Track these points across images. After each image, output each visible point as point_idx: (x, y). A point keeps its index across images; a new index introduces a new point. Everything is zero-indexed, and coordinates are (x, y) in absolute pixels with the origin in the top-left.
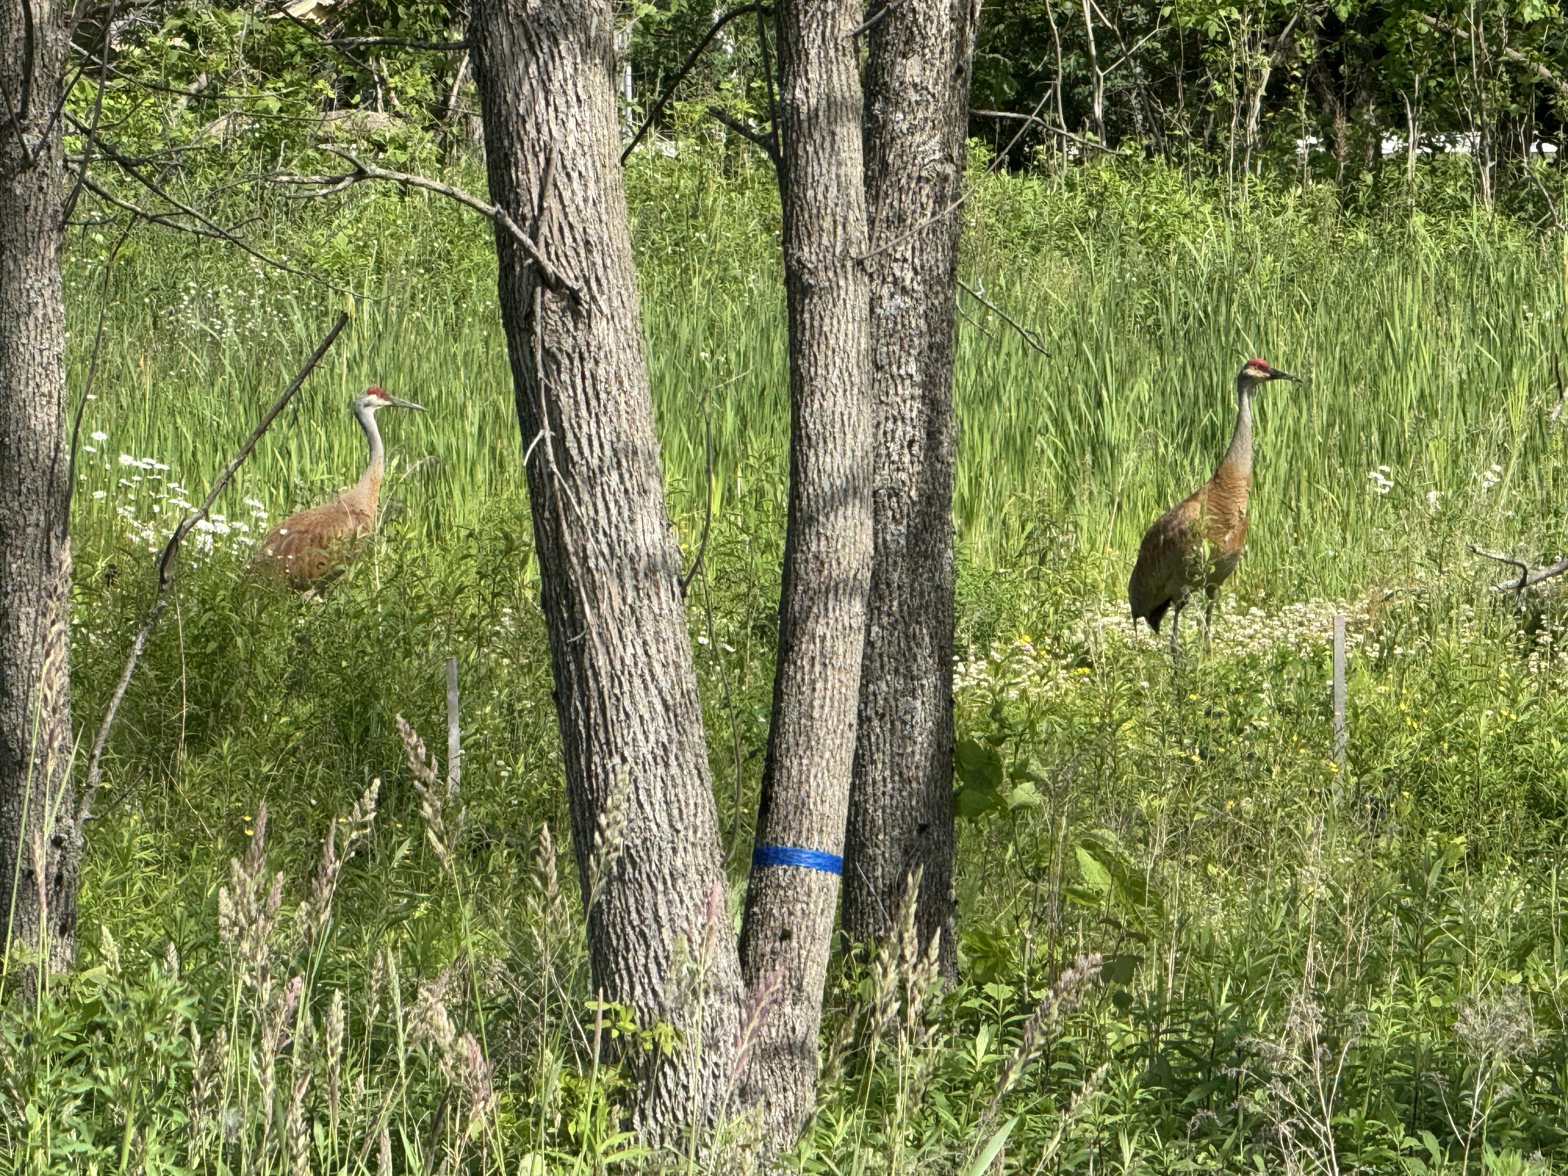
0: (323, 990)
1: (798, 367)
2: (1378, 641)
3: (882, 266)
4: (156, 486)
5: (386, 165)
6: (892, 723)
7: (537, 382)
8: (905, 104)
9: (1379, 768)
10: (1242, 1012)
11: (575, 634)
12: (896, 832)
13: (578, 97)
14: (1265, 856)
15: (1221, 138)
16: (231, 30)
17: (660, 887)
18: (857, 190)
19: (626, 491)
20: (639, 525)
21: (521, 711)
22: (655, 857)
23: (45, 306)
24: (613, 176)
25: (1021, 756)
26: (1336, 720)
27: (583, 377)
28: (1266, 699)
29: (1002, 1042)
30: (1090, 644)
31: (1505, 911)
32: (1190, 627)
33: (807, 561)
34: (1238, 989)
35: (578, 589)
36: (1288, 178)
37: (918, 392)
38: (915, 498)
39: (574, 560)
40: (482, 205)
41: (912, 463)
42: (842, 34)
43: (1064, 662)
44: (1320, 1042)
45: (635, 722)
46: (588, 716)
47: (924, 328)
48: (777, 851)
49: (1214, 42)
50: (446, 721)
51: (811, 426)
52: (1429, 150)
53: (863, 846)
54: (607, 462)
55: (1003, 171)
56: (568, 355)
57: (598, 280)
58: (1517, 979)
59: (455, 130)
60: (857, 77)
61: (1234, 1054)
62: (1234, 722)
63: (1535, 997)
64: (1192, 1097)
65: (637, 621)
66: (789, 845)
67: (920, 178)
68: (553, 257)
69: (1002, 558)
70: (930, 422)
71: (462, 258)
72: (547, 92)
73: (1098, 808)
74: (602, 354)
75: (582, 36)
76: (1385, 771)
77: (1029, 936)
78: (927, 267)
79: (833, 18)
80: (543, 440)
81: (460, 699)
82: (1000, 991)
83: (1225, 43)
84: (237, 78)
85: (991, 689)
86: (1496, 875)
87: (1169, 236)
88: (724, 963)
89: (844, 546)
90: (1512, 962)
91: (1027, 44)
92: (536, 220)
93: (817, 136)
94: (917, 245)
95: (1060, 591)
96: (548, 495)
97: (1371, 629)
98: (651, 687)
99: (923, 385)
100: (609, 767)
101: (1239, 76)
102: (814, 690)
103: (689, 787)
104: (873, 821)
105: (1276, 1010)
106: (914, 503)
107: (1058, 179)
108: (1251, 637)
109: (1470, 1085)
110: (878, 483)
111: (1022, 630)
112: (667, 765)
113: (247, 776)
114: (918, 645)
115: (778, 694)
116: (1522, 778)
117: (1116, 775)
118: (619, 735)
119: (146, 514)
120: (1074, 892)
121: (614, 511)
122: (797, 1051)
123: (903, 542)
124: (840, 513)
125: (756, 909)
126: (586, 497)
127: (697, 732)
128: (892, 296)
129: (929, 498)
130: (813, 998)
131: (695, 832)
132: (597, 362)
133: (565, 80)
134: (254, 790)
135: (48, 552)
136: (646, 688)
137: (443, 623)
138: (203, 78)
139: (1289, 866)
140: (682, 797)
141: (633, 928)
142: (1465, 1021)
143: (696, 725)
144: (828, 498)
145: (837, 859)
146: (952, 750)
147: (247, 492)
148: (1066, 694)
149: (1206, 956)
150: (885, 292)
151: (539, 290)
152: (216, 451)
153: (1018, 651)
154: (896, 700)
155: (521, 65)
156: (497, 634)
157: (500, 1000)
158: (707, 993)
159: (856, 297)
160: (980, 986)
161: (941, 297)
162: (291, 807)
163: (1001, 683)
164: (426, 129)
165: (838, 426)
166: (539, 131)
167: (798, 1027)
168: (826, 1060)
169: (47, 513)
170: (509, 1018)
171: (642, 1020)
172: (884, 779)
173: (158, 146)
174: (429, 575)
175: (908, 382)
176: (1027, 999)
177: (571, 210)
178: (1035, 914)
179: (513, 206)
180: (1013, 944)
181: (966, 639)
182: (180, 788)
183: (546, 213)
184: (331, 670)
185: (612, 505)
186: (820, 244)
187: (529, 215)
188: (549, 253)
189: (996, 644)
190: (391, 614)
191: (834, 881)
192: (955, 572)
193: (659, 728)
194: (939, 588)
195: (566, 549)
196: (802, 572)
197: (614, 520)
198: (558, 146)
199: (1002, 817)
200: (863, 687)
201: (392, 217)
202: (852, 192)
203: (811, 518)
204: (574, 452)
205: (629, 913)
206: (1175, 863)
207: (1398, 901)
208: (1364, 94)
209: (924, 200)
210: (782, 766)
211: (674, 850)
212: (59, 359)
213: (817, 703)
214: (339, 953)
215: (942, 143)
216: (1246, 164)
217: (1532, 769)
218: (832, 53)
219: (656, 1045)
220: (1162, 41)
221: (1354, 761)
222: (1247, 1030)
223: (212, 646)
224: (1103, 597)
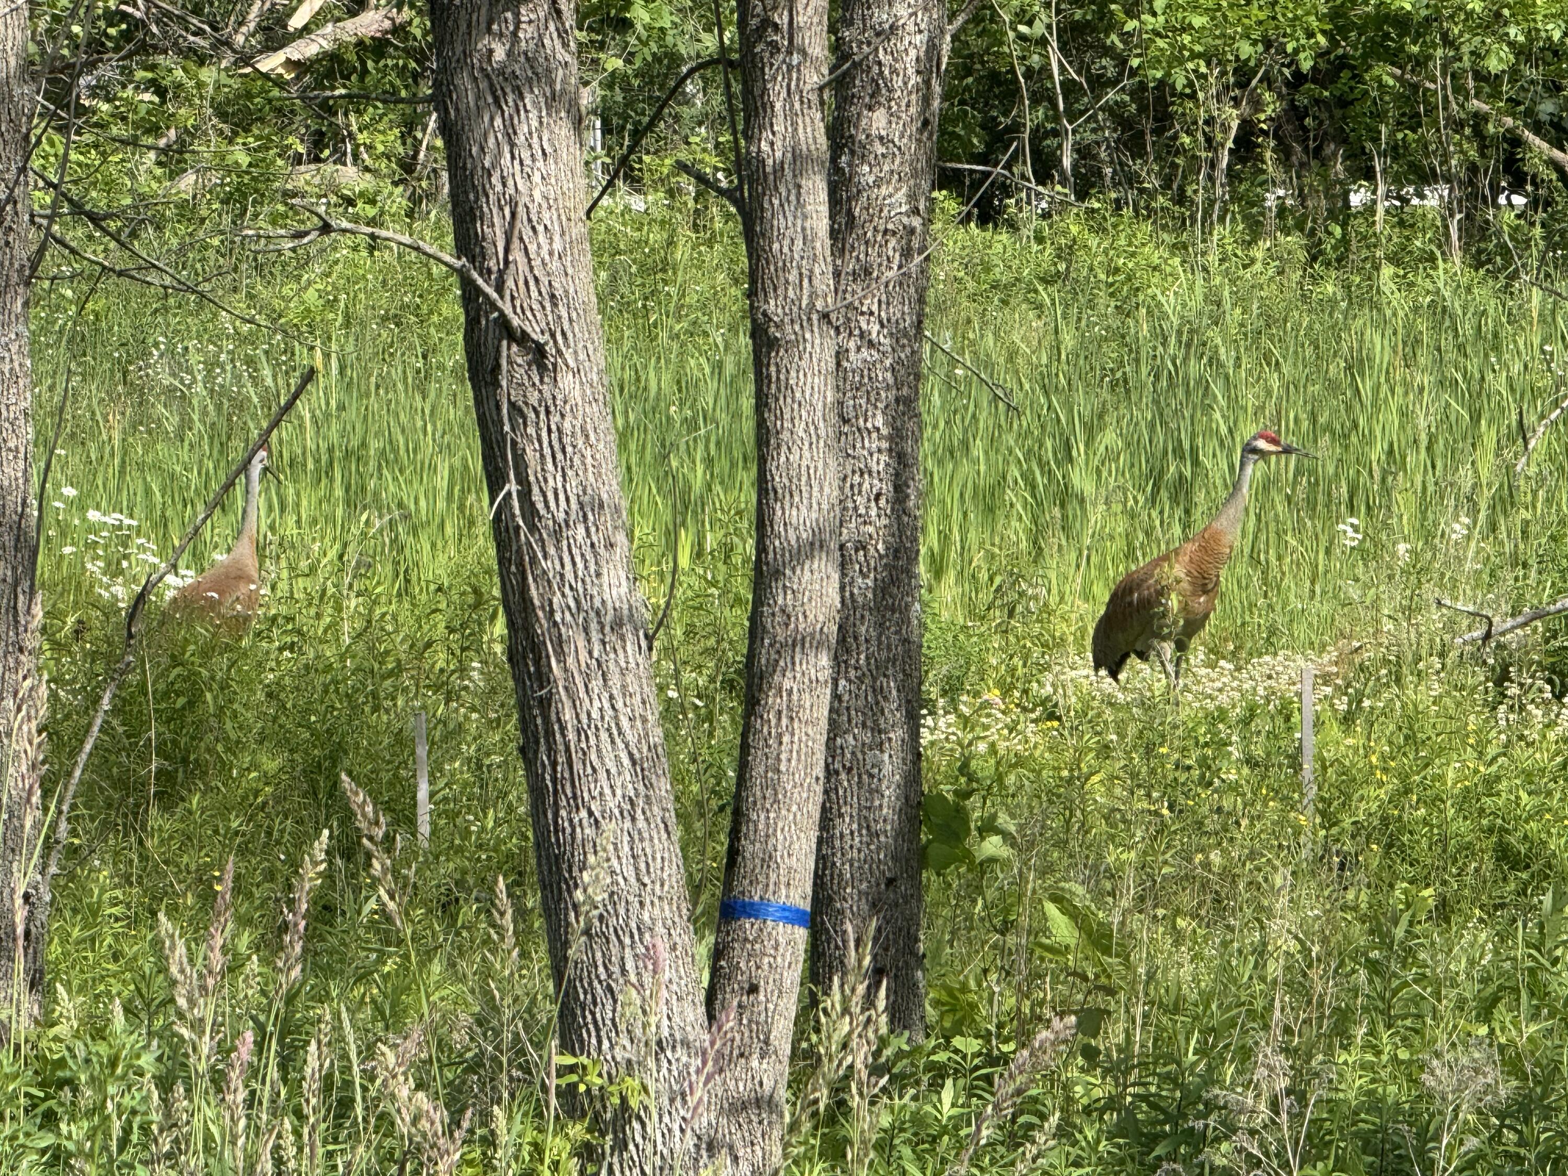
0: (291, 1046)
1: (765, 421)
2: (1346, 694)
3: (849, 319)
4: (125, 542)
5: (356, 219)
6: (860, 776)
7: (504, 436)
8: (872, 156)
9: (1347, 822)
10: (1209, 1065)
11: (542, 687)
12: (864, 886)
13: (543, 150)
14: (1234, 909)
15: (1189, 193)
16: (200, 85)
17: (627, 941)
18: (823, 242)
19: (592, 545)
20: (605, 578)
21: (489, 766)
22: (622, 911)
23: (12, 360)
24: (578, 230)
25: (989, 810)
26: (1304, 773)
27: (549, 431)
28: (1235, 752)
29: (970, 1096)
30: (1059, 697)
31: (1472, 963)
32: (1159, 680)
33: (773, 614)
34: (1206, 1042)
35: (544, 643)
36: (1255, 229)
37: (885, 445)
38: (882, 552)
39: (540, 614)
40: (447, 258)
41: (879, 516)
42: (808, 87)
43: (1033, 716)
44: (1288, 1095)
45: (602, 775)
46: (554, 770)
47: (891, 381)
48: (744, 905)
49: (1182, 95)
50: (414, 776)
51: (777, 479)
52: (1398, 203)
53: (831, 899)
54: (573, 516)
55: (972, 225)
56: (534, 409)
57: (564, 334)
58: (1483, 1031)
59: (424, 184)
60: (823, 130)
61: (1201, 1107)
62: (1203, 776)
63: (1502, 1049)
64: (1159, 1151)
65: (603, 675)
66: (756, 898)
67: (886, 231)
68: (519, 310)
69: (971, 613)
70: (897, 475)
71: (431, 312)
72: (512, 145)
73: (1066, 862)
74: (568, 407)
75: (548, 90)
76: (1355, 823)
77: (997, 989)
78: (893, 319)
79: (799, 70)
80: (509, 494)
81: (430, 752)
82: (968, 1044)
83: (1193, 96)
84: (205, 133)
85: (959, 743)
86: (1465, 927)
87: (1138, 289)
88: (691, 1017)
89: (810, 599)
90: (1478, 1016)
91: (996, 97)
92: (501, 273)
93: (783, 190)
94: (884, 298)
95: (1029, 644)
96: (514, 548)
97: (1339, 682)
98: (618, 741)
99: (890, 438)
100: (576, 820)
101: (1207, 129)
102: (781, 743)
103: (656, 841)
104: (840, 875)
105: (1242, 1063)
106: (881, 557)
107: (1027, 232)
108: (1220, 690)
109: (1437, 1138)
110: (845, 537)
111: (991, 683)
112: (633, 819)
113: (216, 832)
114: (886, 699)
115: (745, 748)
116: (1491, 830)
117: (1085, 829)
118: (585, 789)
119: (114, 570)
120: (1041, 945)
121: (580, 565)
122: (765, 1106)
123: (870, 595)
124: (807, 567)
125: (723, 963)
126: (552, 551)
127: (663, 786)
128: (859, 349)
129: (896, 551)
130: (780, 1053)
131: (662, 885)
132: (563, 416)
133: (530, 133)
134: (224, 846)
135: (15, 608)
136: (613, 742)
137: (412, 677)
138: (172, 133)
139: (1258, 920)
140: (649, 851)
141: (600, 982)
142: (1432, 1073)
143: (663, 779)
144: (795, 551)
145: (804, 912)
146: (919, 803)
147: (216, 547)
148: (1035, 747)
149: (1176, 1009)
150: (852, 345)
151: (505, 343)
152: (185, 506)
153: (987, 704)
154: (864, 753)
155: (486, 119)
156: (466, 688)
157: (469, 1055)
158: (674, 1047)
159: (822, 350)
160: (948, 1040)
161: (908, 350)
162: (260, 863)
163: (970, 736)
164: (396, 184)
165: (804, 479)
166: (504, 185)
167: (765, 1081)
168: (793, 1114)
169: (14, 569)
170: (476, 1073)
171: (609, 1074)
172: (852, 833)
173: (128, 201)
174: (396, 631)
175: (874, 435)
176: (996, 1052)
177: (536, 263)
178: (1003, 968)
179: (479, 259)
180: (981, 997)
181: (935, 692)
182: (149, 844)
183: (512, 266)
184: (300, 725)
185: (578, 559)
186: (785, 298)
187: (495, 269)
188: (514, 307)
189: (964, 698)
190: (358, 669)
191: (801, 934)
192: (922, 625)
193: (626, 782)
194: (906, 641)
195: (532, 604)
196: (769, 626)
197: (580, 574)
198: (524, 199)
199: (969, 870)
200: (830, 741)
201: (361, 272)
202: (818, 245)
203: (777, 571)
204: (540, 506)
205: (596, 967)
206: (1142, 917)
207: (1365, 954)
208: (1332, 146)
209: (891, 253)
210: (749, 820)
211: (641, 904)
212: (26, 414)
213: (783, 757)
214: (308, 1008)
215: (909, 196)
216: (1215, 217)
217: (1499, 821)
218: (797, 105)
219: (624, 1100)
220: (1131, 94)
221: (1323, 814)
222: (1214, 1083)
223: (181, 701)
224: (1071, 650)
